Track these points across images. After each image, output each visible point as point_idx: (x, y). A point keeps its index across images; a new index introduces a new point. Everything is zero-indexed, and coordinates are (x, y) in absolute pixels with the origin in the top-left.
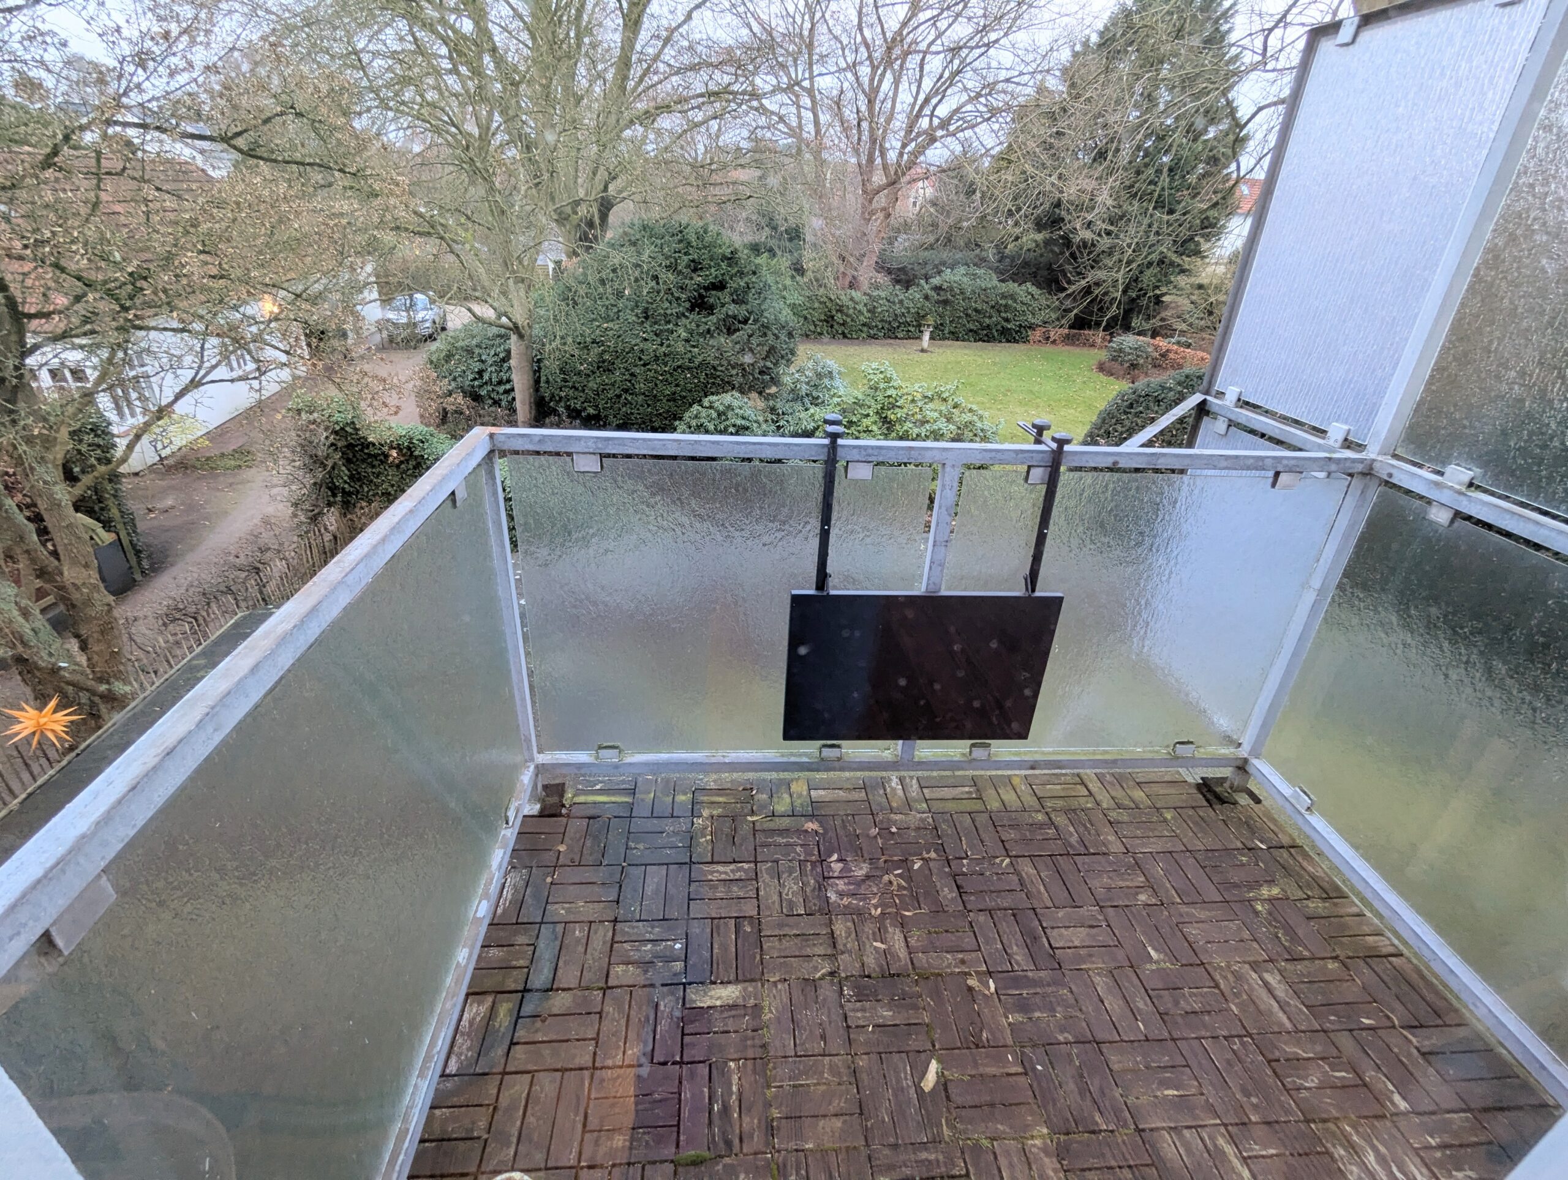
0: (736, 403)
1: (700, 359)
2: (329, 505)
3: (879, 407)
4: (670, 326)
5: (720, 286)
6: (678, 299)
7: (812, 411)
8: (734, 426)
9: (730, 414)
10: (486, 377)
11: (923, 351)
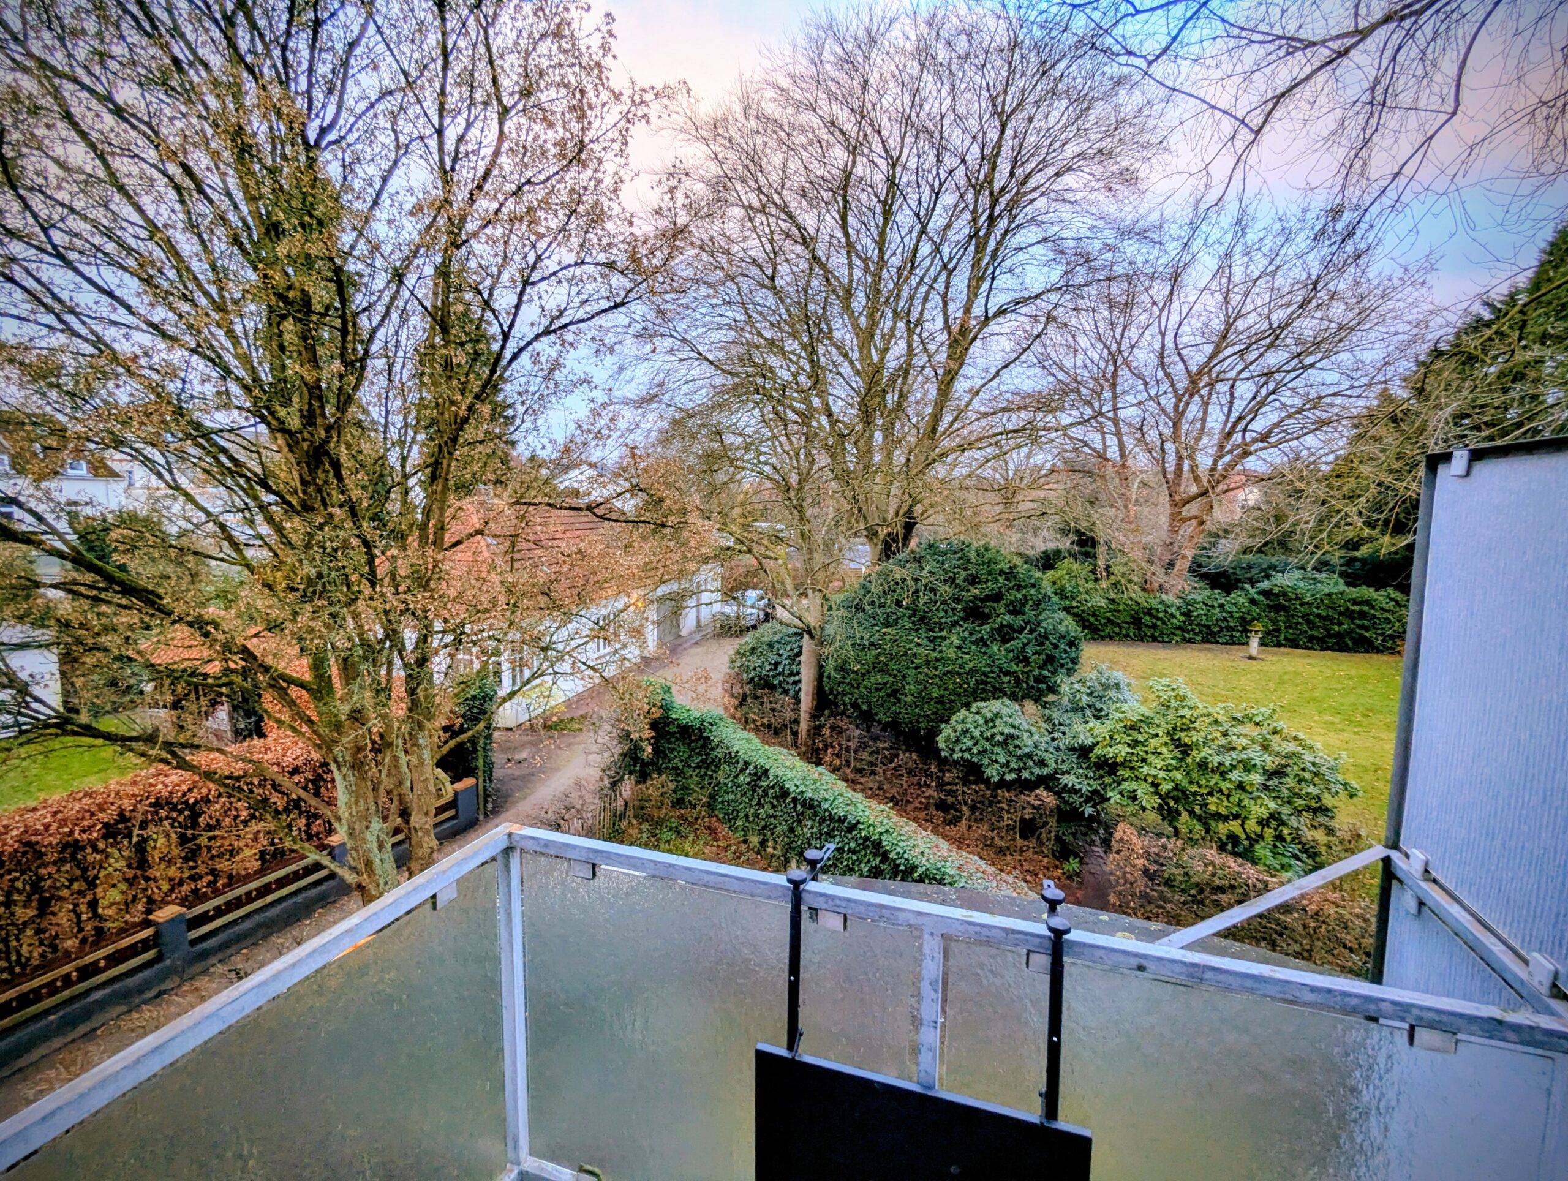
0: (1005, 711)
1: (971, 665)
2: (631, 773)
3: (1170, 727)
4: (944, 633)
5: (997, 597)
6: (953, 609)
7: (1091, 725)
8: (1002, 734)
9: (998, 721)
10: (780, 668)
11: (1251, 658)
